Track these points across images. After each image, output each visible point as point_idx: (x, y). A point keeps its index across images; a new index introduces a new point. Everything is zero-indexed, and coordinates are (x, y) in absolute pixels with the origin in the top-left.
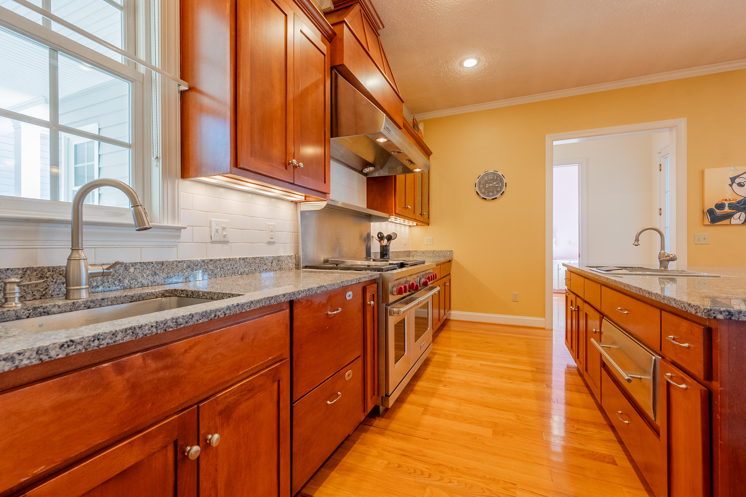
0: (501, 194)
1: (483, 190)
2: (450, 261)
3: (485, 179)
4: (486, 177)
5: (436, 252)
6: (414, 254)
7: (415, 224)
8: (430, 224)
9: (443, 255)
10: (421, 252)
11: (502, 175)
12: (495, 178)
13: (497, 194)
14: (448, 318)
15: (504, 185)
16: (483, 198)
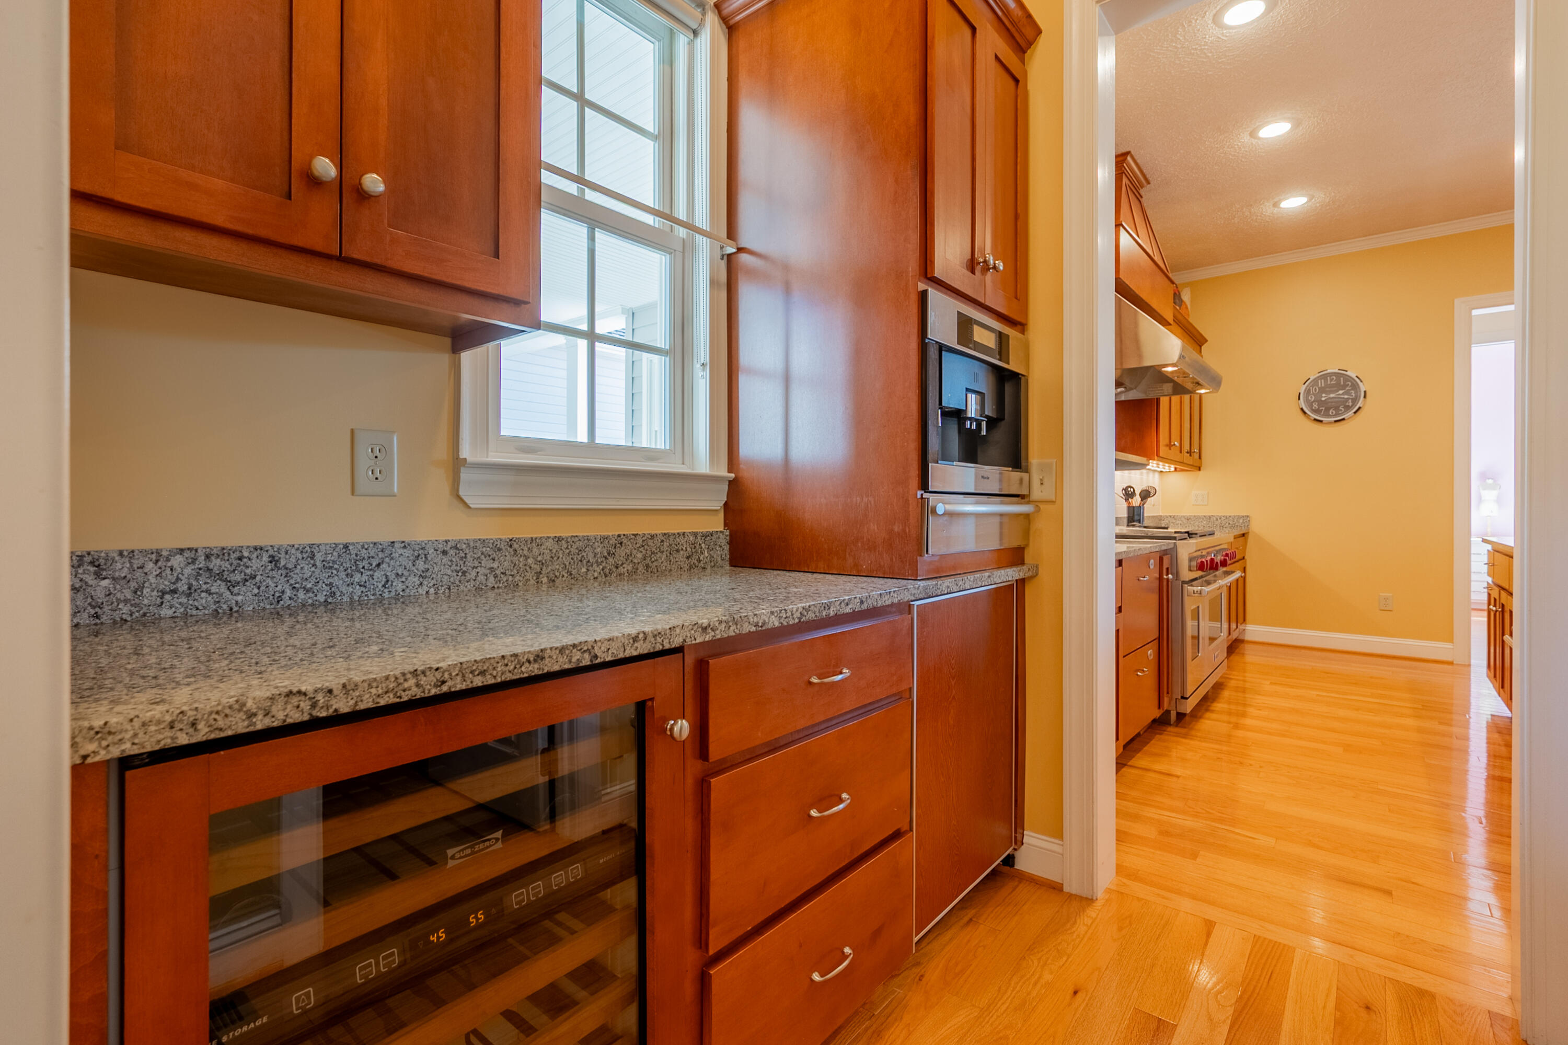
0: (1355, 413)
1: (1316, 406)
2: (1243, 535)
3: (1320, 386)
4: (1321, 382)
5: (1215, 519)
6: (1169, 522)
7: (1173, 469)
8: (1202, 468)
9: (1229, 524)
10: (1183, 519)
11: (1357, 377)
12: (1342, 383)
13: (1345, 411)
14: (1241, 637)
15: (1360, 394)
16: (1315, 420)
